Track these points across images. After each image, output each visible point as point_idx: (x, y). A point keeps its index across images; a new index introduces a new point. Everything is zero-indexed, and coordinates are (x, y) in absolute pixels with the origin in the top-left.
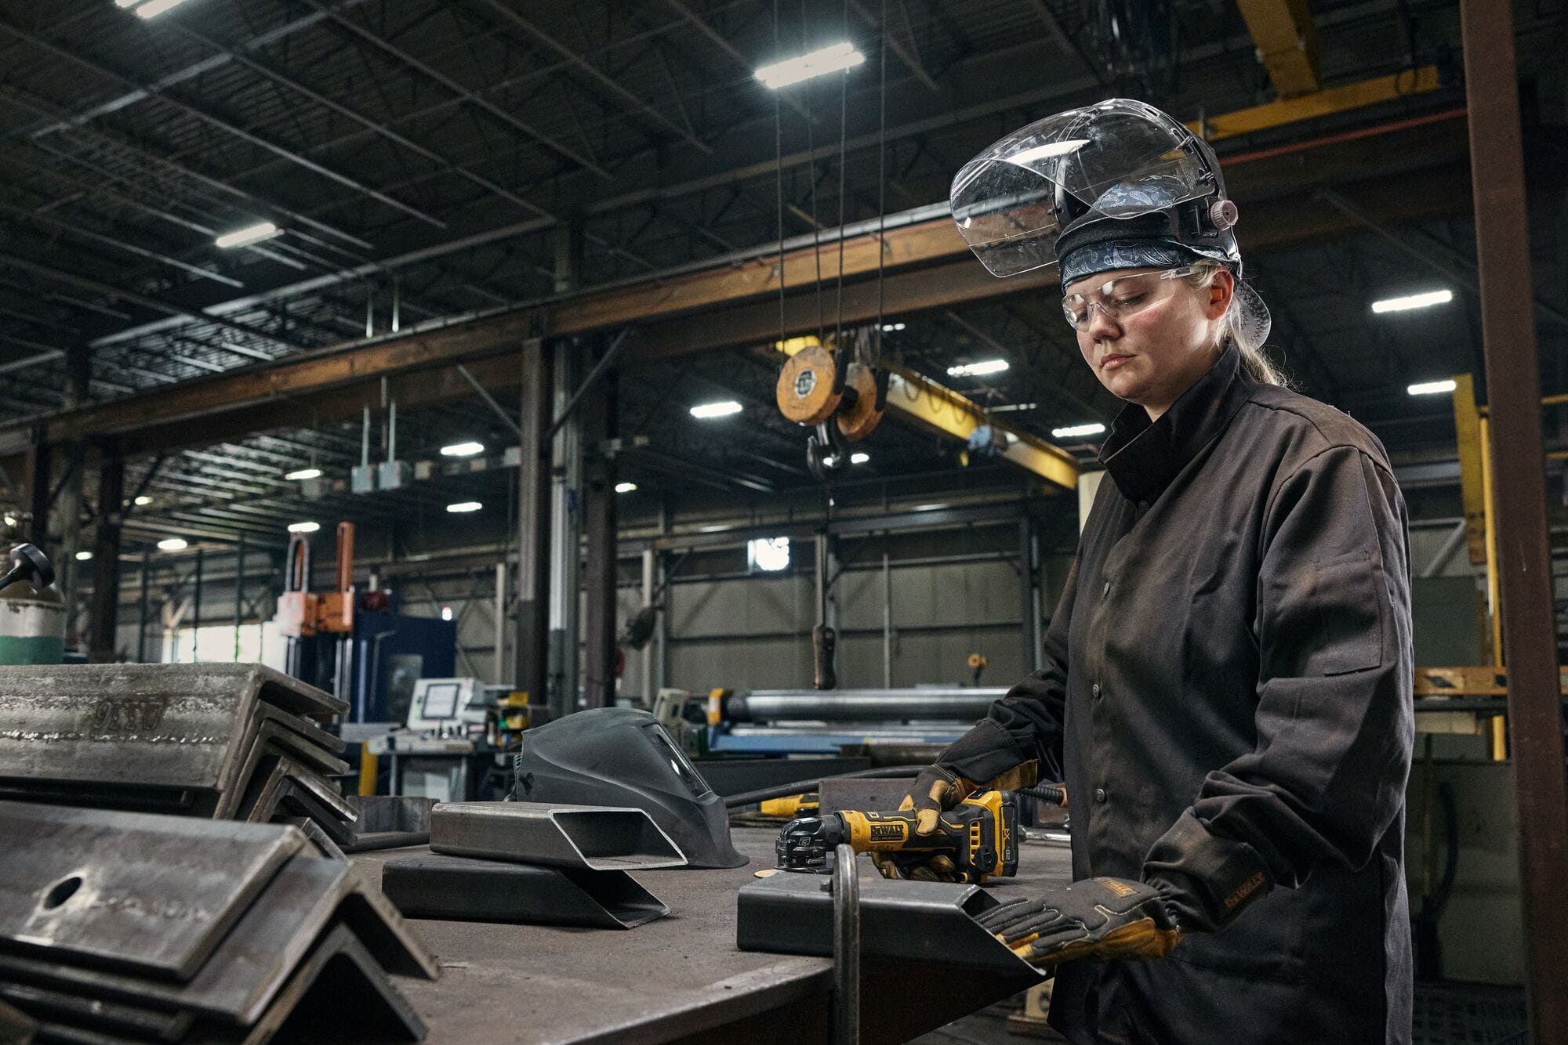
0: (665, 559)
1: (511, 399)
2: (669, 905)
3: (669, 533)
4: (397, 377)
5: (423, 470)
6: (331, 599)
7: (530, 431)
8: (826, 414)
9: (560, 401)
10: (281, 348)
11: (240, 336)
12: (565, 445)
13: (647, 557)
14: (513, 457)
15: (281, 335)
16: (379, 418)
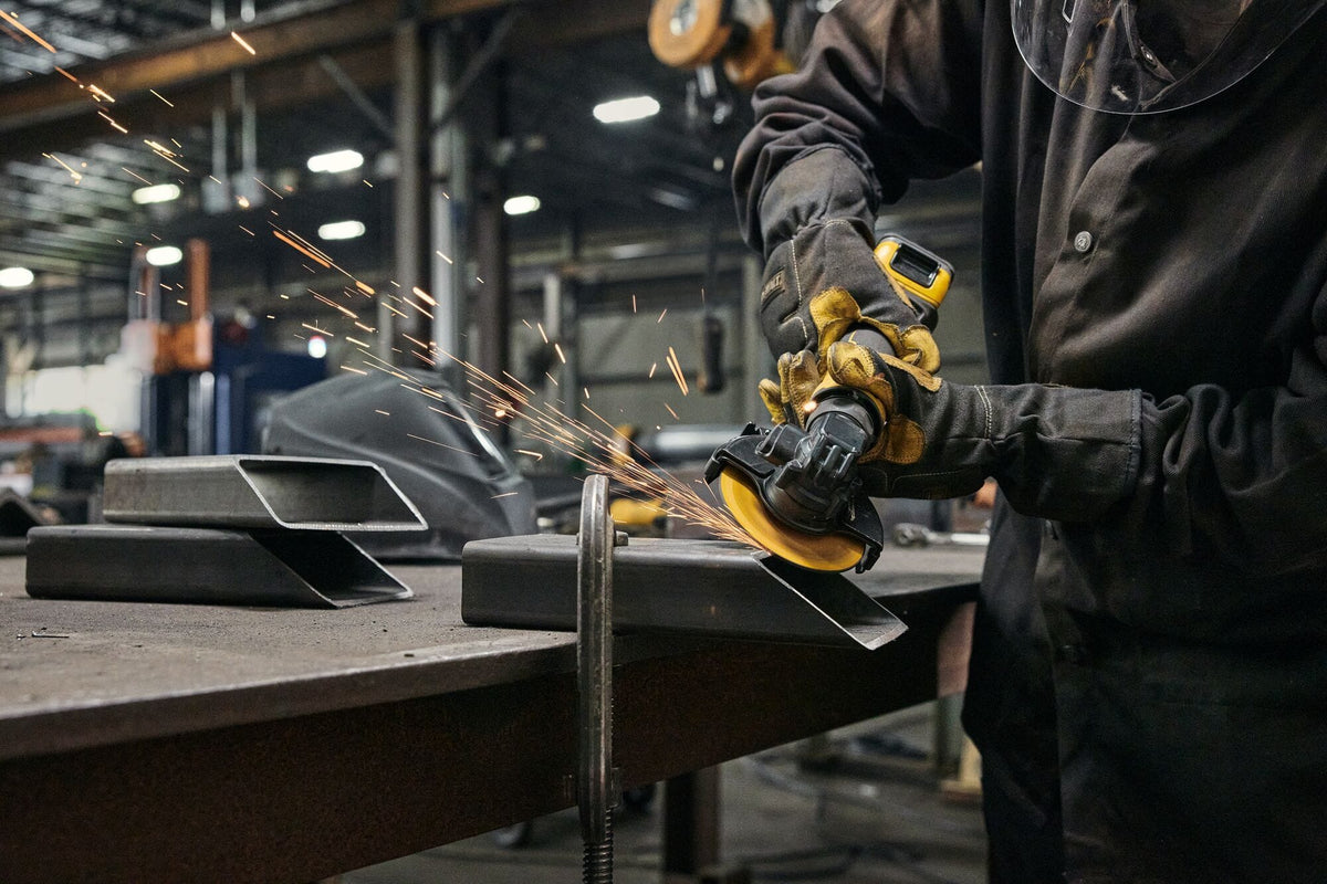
0: (572, 287)
1: (384, 97)
2: (412, 588)
3: (576, 258)
4: (254, 72)
5: (287, 183)
6: (185, 332)
7: (406, 132)
8: (711, 53)
9: (441, 98)
10: (120, 43)
11: (70, 27)
12: (447, 149)
13: (552, 287)
14: (388, 165)
15: (119, 27)
16: (234, 124)
